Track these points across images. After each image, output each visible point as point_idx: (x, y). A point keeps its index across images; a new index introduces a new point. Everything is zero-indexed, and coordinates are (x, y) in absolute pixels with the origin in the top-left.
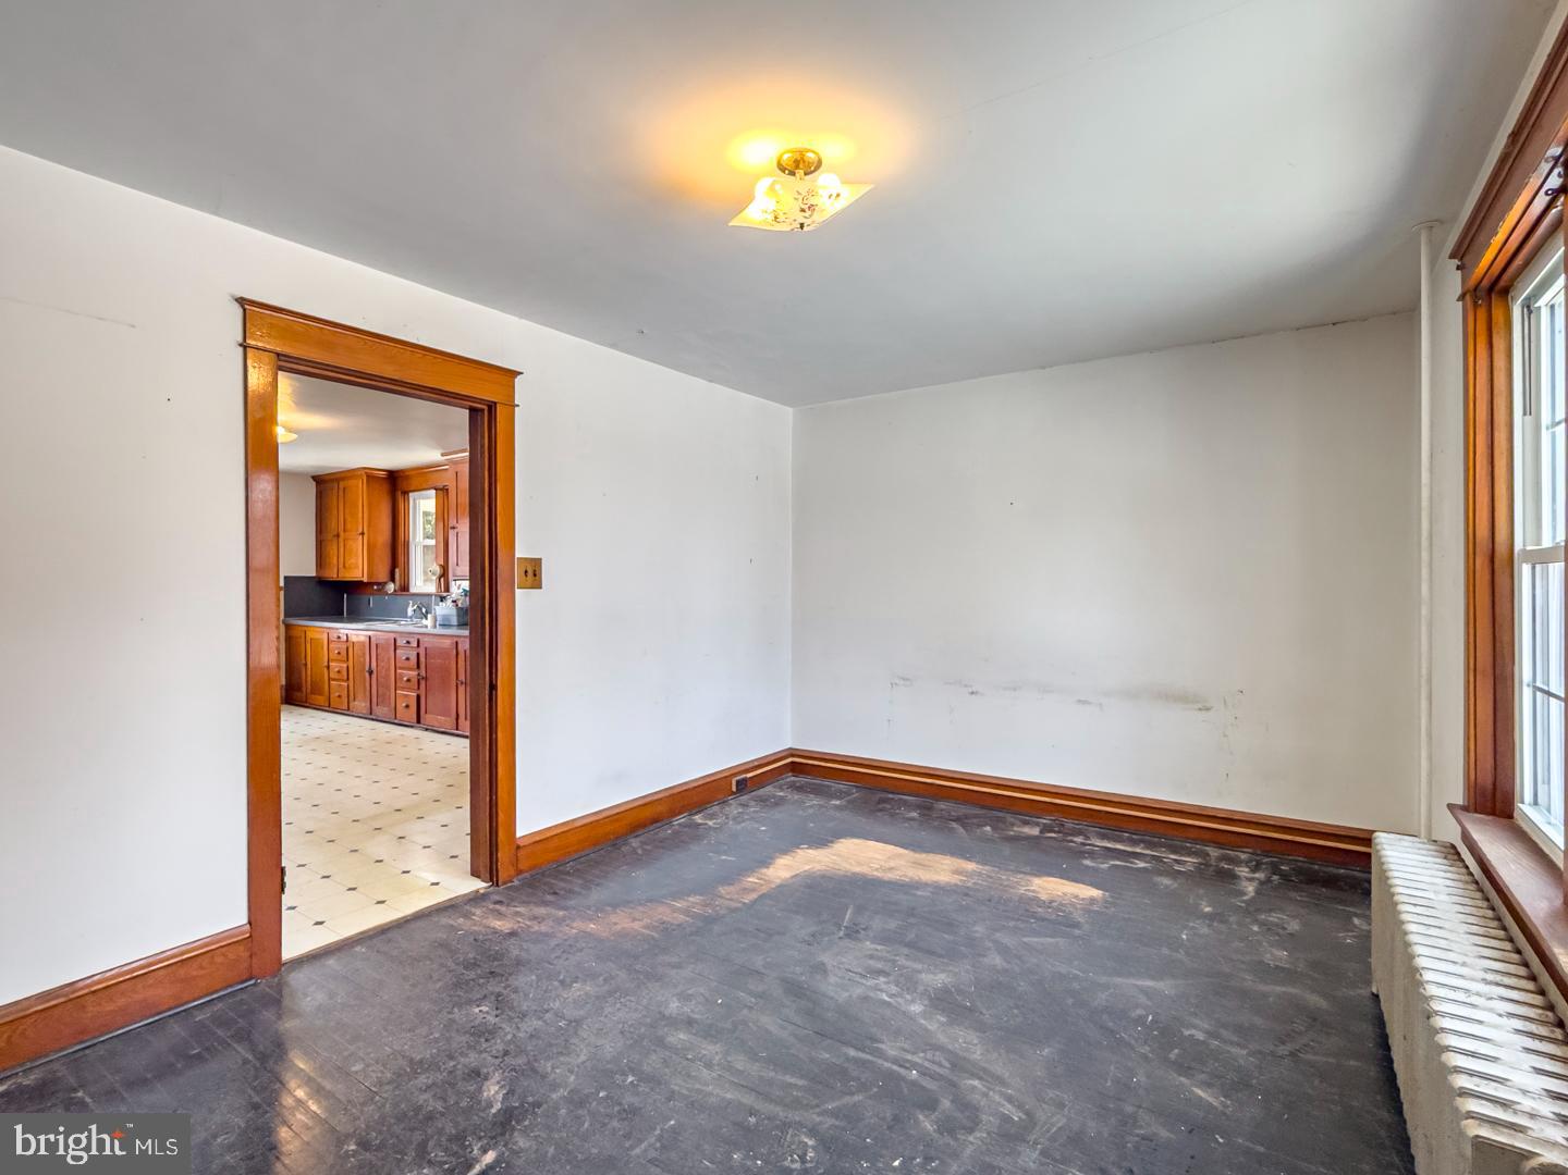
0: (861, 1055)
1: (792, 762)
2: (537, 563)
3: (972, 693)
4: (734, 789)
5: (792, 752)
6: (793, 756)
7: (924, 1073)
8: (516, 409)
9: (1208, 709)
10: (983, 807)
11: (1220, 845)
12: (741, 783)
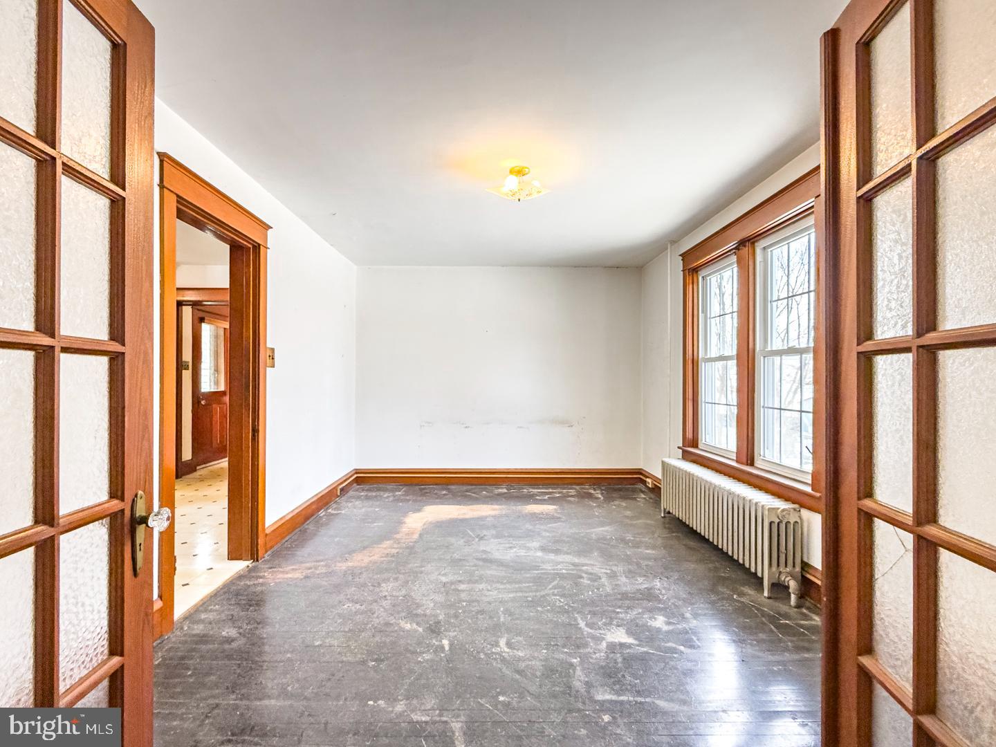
0: (539, 572)
1: (357, 477)
2: (273, 350)
3: (466, 427)
4: (339, 494)
5: (357, 471)
6: (356, 473)
7: (566, 570)
8: (268, 250)
9: (572, 426)
10: (472, 485)
11: (578, 484)
12: (342, 490)
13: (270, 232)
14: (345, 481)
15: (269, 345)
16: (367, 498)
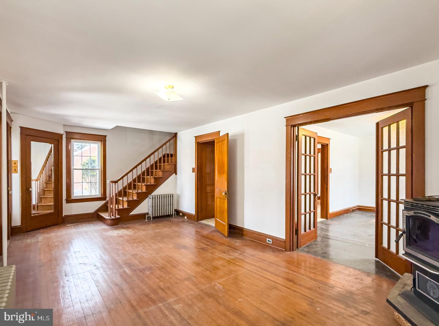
1: (358, 208)
12: (352, 210)
13: (331, 139)
14: (354, 208)
15: (330, 167)
16: (362, 214)
